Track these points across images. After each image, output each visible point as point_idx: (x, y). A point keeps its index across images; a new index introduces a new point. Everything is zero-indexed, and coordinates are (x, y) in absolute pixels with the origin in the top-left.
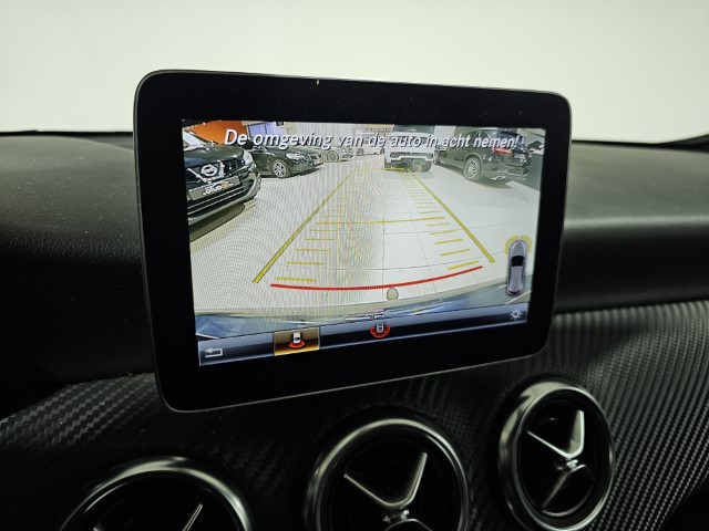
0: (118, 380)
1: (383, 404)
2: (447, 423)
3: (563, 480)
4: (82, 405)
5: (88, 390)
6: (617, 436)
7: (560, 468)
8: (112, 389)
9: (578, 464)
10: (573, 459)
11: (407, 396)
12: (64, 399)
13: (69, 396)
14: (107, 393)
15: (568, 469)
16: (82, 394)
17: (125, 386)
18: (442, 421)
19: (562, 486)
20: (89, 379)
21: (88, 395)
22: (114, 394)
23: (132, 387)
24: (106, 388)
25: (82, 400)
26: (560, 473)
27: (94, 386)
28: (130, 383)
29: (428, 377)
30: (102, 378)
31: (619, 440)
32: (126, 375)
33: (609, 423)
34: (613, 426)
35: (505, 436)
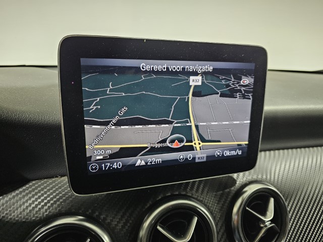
0: (54, 179)
1: (177, 193)
2: (207, 202)
3: (263, 231)
4: (36, 191)
5: (39, 184)
6: (290, 210)
7: (262, 225)
8: (51, 184)
9: (271, 224)
10: (268, 221)
11: (188, 190)
12: (28, 188)
13: (31, 187)
14: (48, 185)
15: (266, 226)
16: (36, 185)
17: (57, 182)
18: (205, 202)
19: (263, 234)
20: (40, 179)
21: (39, 186)
22: (51, 186)
23: (60, 183)
24: (48, 183)
25: (36, 188)
26: (262, 228)
27: (42, 182)
28: (59, 181)
29: (199, 180)
30: (46, 178)
31: (291, 212)
32: (57, 177)
33: (287, 204)
34: (288, 205)
35: (235, 209)
